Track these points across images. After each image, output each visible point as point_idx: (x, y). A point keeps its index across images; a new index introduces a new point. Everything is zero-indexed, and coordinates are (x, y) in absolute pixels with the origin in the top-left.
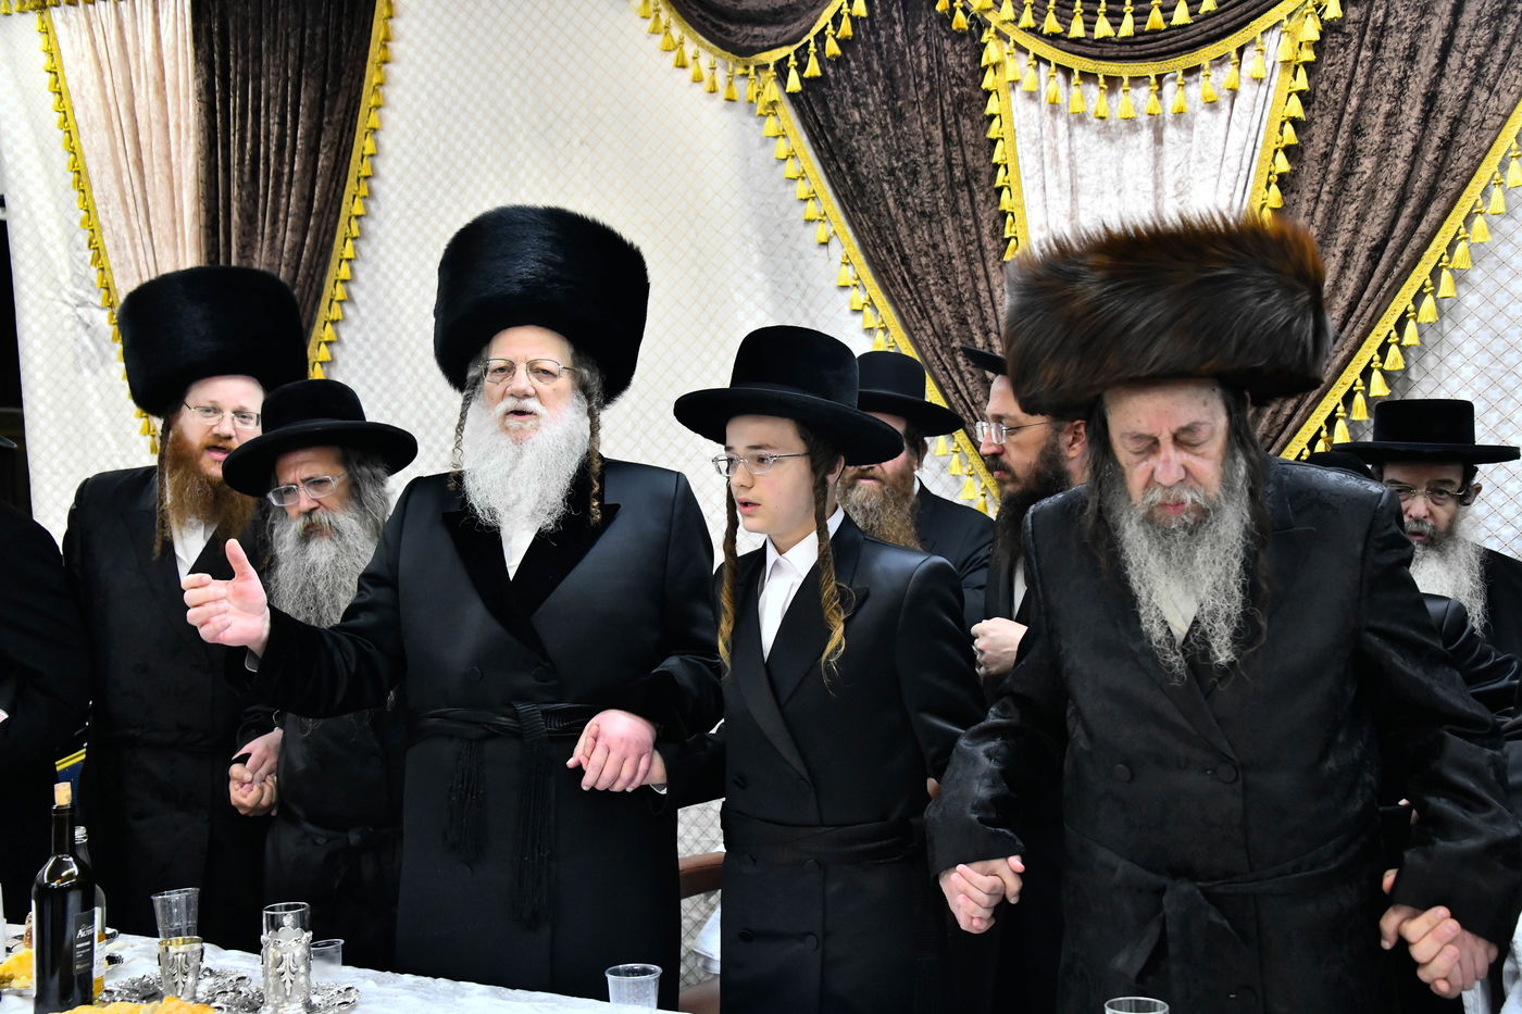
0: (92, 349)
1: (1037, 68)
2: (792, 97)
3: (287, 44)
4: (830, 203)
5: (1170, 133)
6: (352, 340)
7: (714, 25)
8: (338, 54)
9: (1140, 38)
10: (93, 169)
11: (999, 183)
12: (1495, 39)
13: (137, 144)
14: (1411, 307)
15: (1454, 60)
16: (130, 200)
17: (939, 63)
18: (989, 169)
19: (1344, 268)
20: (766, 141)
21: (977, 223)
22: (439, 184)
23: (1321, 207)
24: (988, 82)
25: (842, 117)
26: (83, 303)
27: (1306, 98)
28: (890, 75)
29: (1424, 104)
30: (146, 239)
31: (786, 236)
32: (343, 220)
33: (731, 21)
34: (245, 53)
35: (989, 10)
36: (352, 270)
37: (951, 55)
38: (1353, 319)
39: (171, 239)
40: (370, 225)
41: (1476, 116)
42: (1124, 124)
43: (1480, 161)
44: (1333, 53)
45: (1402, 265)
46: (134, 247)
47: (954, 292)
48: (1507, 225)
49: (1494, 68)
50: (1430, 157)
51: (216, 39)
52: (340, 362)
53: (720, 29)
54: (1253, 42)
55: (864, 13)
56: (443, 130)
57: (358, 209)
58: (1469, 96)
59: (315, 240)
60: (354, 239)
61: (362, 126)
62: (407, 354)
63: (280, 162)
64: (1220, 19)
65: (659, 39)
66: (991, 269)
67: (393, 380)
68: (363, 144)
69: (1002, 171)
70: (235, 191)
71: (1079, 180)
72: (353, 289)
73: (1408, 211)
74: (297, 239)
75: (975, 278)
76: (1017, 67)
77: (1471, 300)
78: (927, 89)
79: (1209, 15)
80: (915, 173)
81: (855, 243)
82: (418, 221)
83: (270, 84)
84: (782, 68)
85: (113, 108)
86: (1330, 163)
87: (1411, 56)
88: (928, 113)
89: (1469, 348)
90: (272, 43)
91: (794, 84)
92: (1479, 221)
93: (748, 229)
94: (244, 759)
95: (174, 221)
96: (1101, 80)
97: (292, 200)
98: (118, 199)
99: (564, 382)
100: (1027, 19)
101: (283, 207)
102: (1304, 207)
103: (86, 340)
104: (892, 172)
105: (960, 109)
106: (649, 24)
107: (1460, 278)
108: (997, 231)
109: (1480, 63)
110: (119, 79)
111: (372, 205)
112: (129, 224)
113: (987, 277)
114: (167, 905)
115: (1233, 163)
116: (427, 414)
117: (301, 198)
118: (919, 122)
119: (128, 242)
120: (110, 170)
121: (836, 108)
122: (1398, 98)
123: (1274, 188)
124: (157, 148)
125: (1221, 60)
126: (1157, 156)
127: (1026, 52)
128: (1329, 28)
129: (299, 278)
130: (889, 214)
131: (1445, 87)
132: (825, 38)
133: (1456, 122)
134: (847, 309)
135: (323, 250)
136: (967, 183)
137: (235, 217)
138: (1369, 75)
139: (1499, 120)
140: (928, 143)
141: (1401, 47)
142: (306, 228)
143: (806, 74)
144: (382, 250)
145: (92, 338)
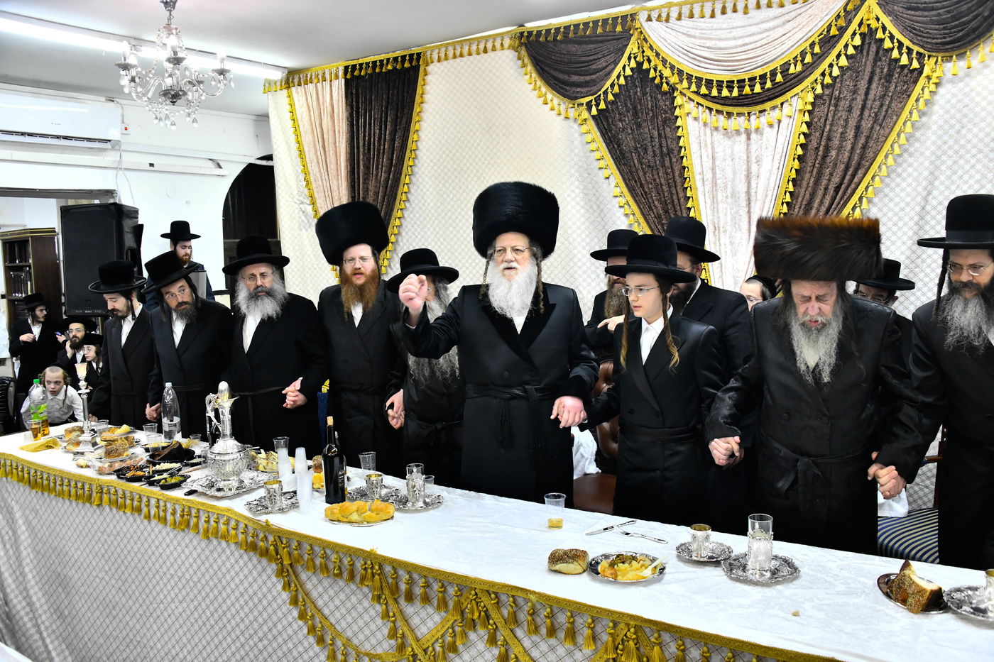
0: (306, 221)
1: (698, 107)
2: (593, 117)
3: (382, 97)
4: (609, 160)
5: (753, 136)
6: (409, 216)
8: (403, 100)
9: (740, 97)
10: (306, 149)
11: (682, 155)
12: (882, 106)
13: (323, 139)
14: (851, 212)
15: (866, 113)
16: (320, 161)
17: (656, 104)
18: (678, 149)
19: (825, 195)
20: (582, 134)
21: (673, 171)
22: (444, 152)
23: (815, 170)
24: (677, 112)
25: (615, 126)
26: (302, 203)
27: (808, 124)
28: (635, 108)
29: (855, 130)
30: (327, 177)
31: (590, 174)
33: (567, 86)
34: (366, 101)
36: (409, 188)
37: (661, 101)
39: (336, 177)
40: (416, 169)
41: (875, 136)
42: (734, 132)
43: (877, 154)
44: (819, 107)
45: (848, 195)
46: (322, 180)
47: (663, 199)
48: (887, 180)
49: (882, 117)
50: (858, 151)
52: (404, 225)
53: (563, 89)
54: (787, 101)
55: (624, 83)
56: (445, 130)
57: (411, 163)
58: (872, 128)
59: (394, 176)
60: (409, 175)
61: (412, 129)
63: (380, 145)
64: (773, 91)
65: (536, 93)
66: (679, 190)
68: (413, 136)
69: (683, 149)
70: (361, 157)
72: (409, 195)
73: (850, 173)
74: (387, 176)
75: (672, 194)
76: (690, 107)
78: (651, 115)
79: (769, 89)
80: (646, 149)
81: (620, 177)
83: (375, 113)
84: (589, 105)
85: (314, 125)
86: (819, 151)
87: (850, 110)
88: (652, 124)
90: (376, 97)
91: (594, 112)
92: (877, 179)
93: (573, 171)
95: (337, 169)
97: (384, 160)
98: (316, 161)
99: (527, 254)
100: (694, 88)
101: (381, 163)
102: (809, 169)
103: (303, 217)
104: (636, 148)
106: (532, 86)
107: (870, 201)
108: (682, 174)
109: (876, 115)
110: (317, 114)
111: (416, 161)
112: (320, 171)
113: (677, 193)
115: (779, 150)
117: (388, 159)
118: (648, 128)
119: (319, 179)
120: (313, 149)
121: (612, 122)
122: (845, 127)
123: (796, 160)
124: (331, 140)
125: (774, 108)
126: (748, 145)
128: (817, 97)
129: (388, 192)
130: (634, 164)
131: (863, 123)
132: (607, 93)
133: (868, 138)
134: (617, 206)
135: (397, 181)
136: (668, 154)
137: (361, 167)
138: (833, 117)
139: (884, 139)
140: (651, 137)
141: (846, 106)
142: (390, 171)
143: (599, 108)
144: (421, 180)
145: (306, 217)
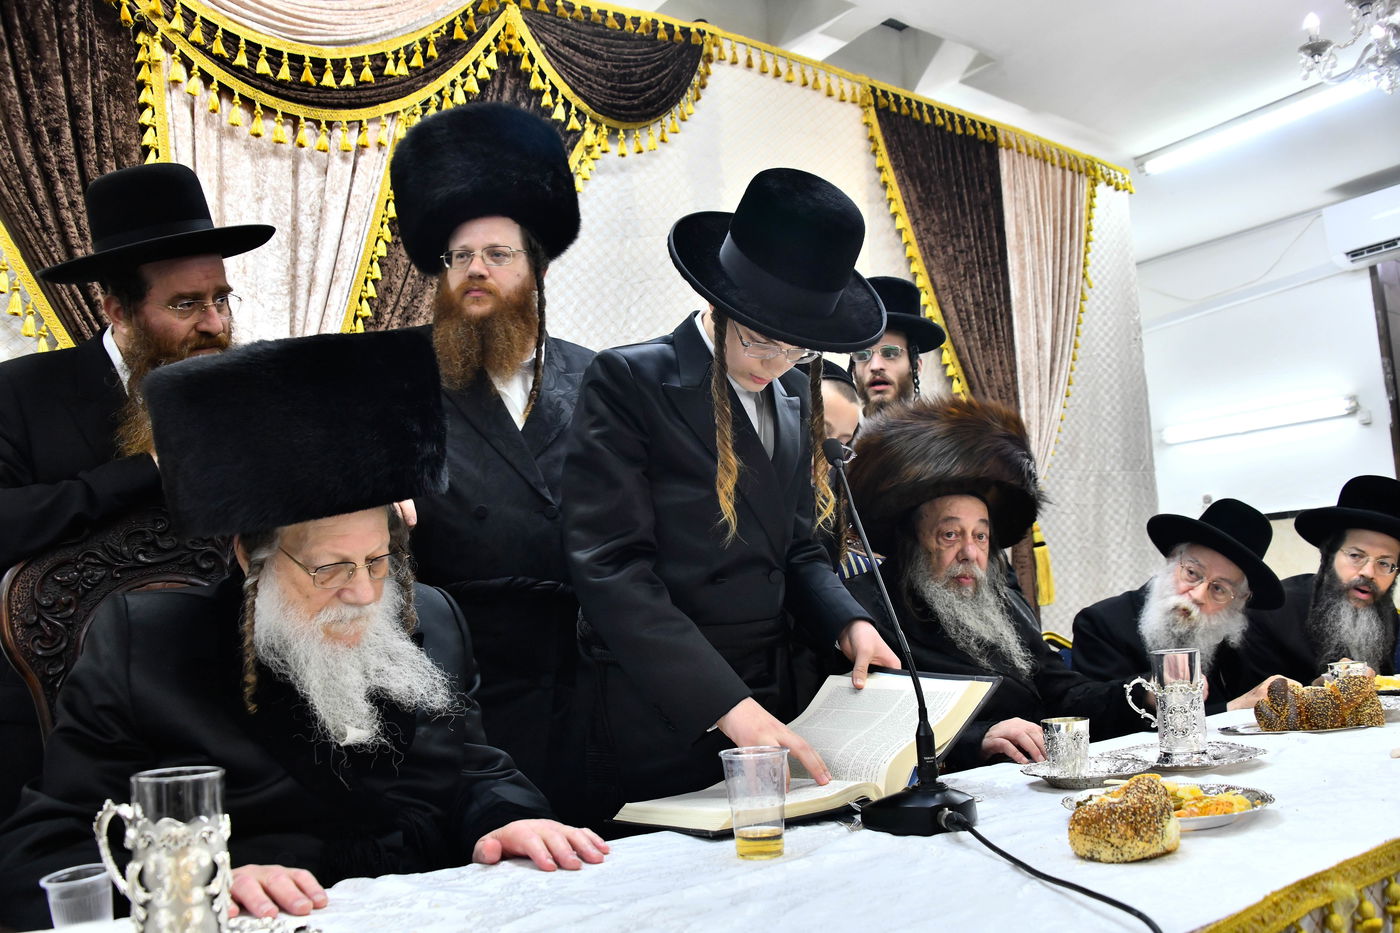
24: (143, 76)
35: (158, 18)
54: (380, 118)
71: (226, 180)
96: (281, 115)
100: (196, 37)
105: (113, 90)
123: (386, 227)
127: (191, 64)
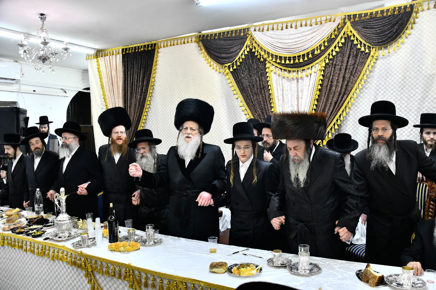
1: (276, 68)
2: (231, 72)
3: (139, 63)
4: (238, 91)
5: (300, 81)
6: (150, 115)
7: (217, 59)
8: (148, 64)
9: (294, 64)
10: (104, 85)
11: (269, 88)
12: (354, 68)
13: (112, 80)
14: (342, 113)
15: (347, 71)
16: (111, 90)
17: (258, 67)
18: (267, 86)
19: (330, 106)
20: (226, 80)
21: (265, 95)
22: (166, 87)
23: (326, 95)
24: (267, 70)
25: (240, 76)
27: (323, 76)
28: (249, 68)
29: (343, 78)
30: (113, 97)
31: (230, 97)
32: (148, 93)
33: (220, 58)
34: (131, 64)
35: (267, 58)
36: (150, 102)
37: (260, 65)
38: (332, 115)
39: (118, 97)
40: (153, 94)
41: (351, 81)
42: (291, 79)
43: (352, 89)
44: (327, 68)
45: (340, 106)
46: (111, 98)
47: (261, 108)
48: (357, 99)
49: (354, 73)
50: (344, 87)
51: (126, 62)
52: (148, 119)
53: (218, 60)
54: (314, 66)
55: (244, 58)
56: (167, 77)
57: (151, 91)
58: (350, 77)
59: (143, 97)
60: (150, 97)
61: (152, 77)
62: (160, 118)
63: (137, 83)
64: (308, 61)
65: (206, 61)
66: (268, 104)
67: (158, 122)
68: (152, 80)
69: (270, 86)
70: (129, 88)
73: (341, 96)
74: (140, 97)
75: (265, 105)
76: (272, 68)
77: (351, 112)
78: (256, 71)
79: (306, 61)
80: (254, 86)
81: (243, 98)
82: (162, 93)
83: (135, 69)
84: (229, 67)
85: (108, 74)
86: (327, 87)
87: (340, 70)
88: (256, 75)
89: (351, 120)
90: (136, 62)
91: (231, 70)
92: (352, 99)
93: (223, 96)
94: (134, 196)
95: (118, 94)
96: (287, 71)
97: (139, 90)
98: (109, 90)
99: (197, 131)
100: (274, 60)
101: (137, 91)
102: (323, 95)
104: (249, 86)
105: (262, 75)
106: (204, 59)
107: (349, 108)
108: (269, 97)
109: (351, 72)
110: (109, 69)
112: (110, 95)
113: (267, 105)
114: (127, 222)
115: (311, 86)
116: (164, 128)
117: (141, 89)
118: (254, 77)
119: (110, 98)
120: (107, 85)
121: (239, 74)
122: (339, 77)
123: (318, 91)
124: (116, 81)
125: (308, 69)
126: (297, 84)
127: (274, 65)
128: (326, 64)
129: (140, 104)
130: (249, 93)
131: (346, 75)
132: (237, 62)
133: (348, 81)
134: (241, 110)
135: (145, 99)
136: (263, 88)
137: (129, 93)
138: (334, 72)
139: (355, 82)
140: (256, 81)
141: (339, 68)
142: (142, 95)
143: (234, 68)
144: (155, 99)
